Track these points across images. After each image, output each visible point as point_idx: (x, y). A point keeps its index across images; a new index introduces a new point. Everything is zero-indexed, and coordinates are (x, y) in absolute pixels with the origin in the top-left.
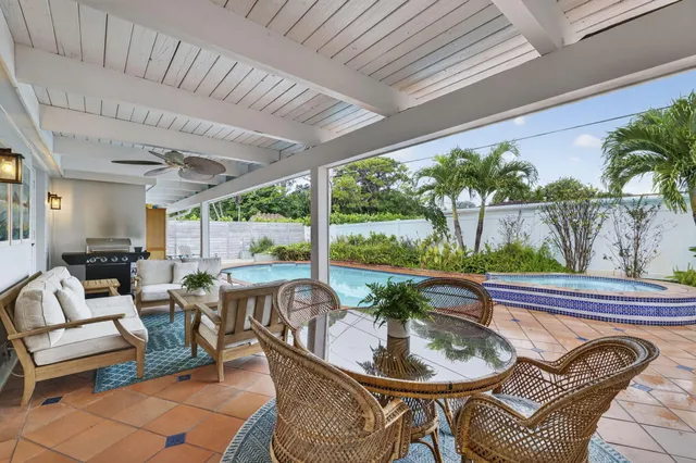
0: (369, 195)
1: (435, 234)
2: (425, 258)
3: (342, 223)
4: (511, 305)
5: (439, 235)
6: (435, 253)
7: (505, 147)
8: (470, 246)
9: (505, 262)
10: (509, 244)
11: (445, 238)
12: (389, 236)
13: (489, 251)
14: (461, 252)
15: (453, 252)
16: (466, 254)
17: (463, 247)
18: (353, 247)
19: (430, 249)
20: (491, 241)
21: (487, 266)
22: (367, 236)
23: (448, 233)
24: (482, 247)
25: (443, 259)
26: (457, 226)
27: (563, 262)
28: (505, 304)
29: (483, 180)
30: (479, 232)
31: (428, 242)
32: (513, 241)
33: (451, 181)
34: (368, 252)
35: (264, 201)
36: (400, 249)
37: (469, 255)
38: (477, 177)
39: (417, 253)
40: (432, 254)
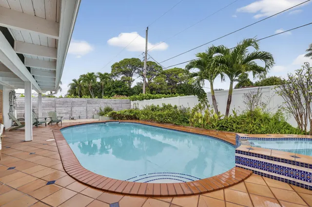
0: (171, 87)
1: (200, 105)
2: (192, 120)
3: (149, 99)
4: (269, 176)
5: (202, 105)
6: (200, 116)
7: (248, 43)
8: (223, 112)
9: (248, 123)
10: (251, 111)
11: (206, 107)
12: (173, 106)
13: (235, 115)
14: (216, 116)
15: (211, 116)
16: (219, 117)
17: (218, 113)
18: (153, 112)
19: (196, 114)
20: (237, 108)
21: (235, 126)
22: (161, 106)
23: (208, 104)
24: (231, 112)
25: (204, 120)
26: (214, 99)
27: (294, 124)
28: (262, 175)
29: (232, 67)
30: (229, 102)
31: (195, 110)
32: (254, 109)
33: (209, 68)
34: (160, 115)
35: (119, 89)
36: (178, 114)
37: (222, 118)
38: (227, 65)
39: (188, 117)
40: (197, 117)
